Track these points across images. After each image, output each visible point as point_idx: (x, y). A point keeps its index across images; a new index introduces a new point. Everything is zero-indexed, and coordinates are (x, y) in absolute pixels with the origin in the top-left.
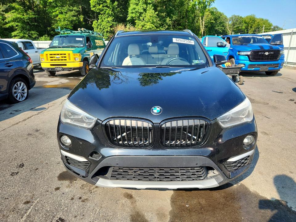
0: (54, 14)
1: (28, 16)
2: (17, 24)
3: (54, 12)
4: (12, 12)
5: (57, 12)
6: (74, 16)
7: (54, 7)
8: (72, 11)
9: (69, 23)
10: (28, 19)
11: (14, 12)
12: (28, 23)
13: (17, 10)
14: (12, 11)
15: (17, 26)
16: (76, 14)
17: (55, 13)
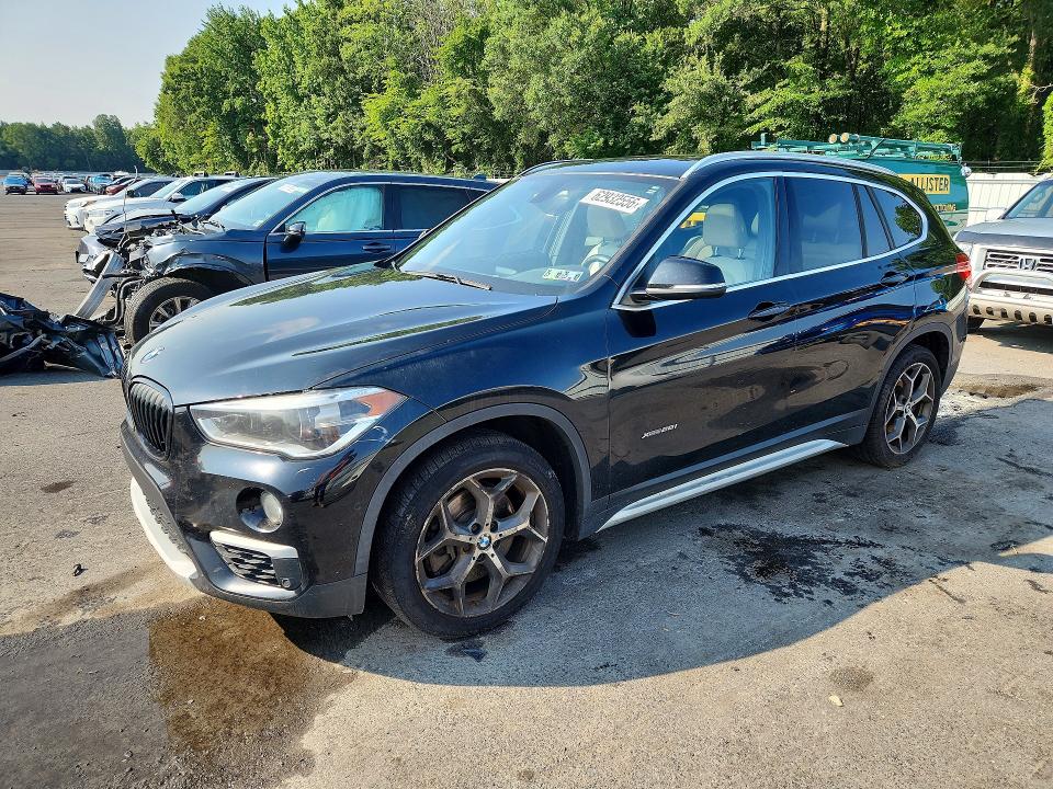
0: (899, 78)
1: (823, 93)
2: (780, 121)
3: (902, 72)
4: (781, 87)
5: (914, 72)
6: (975, 78)
7: (908, 54)
8: (969, 59)
9: (944, 107)
10: (820, 105)
11: (785, 86)
12: (817, 116)
13: (796, 77)
14: (782, 84)
15: (780, 128)
16: (985, 68)
17: (905, 75)
